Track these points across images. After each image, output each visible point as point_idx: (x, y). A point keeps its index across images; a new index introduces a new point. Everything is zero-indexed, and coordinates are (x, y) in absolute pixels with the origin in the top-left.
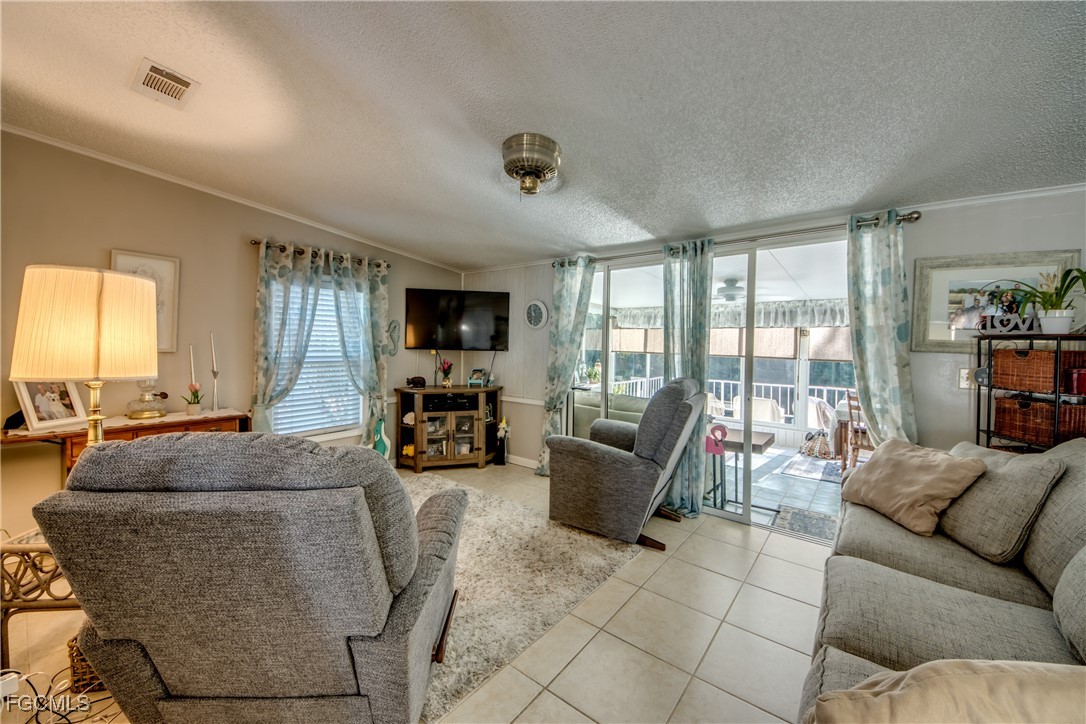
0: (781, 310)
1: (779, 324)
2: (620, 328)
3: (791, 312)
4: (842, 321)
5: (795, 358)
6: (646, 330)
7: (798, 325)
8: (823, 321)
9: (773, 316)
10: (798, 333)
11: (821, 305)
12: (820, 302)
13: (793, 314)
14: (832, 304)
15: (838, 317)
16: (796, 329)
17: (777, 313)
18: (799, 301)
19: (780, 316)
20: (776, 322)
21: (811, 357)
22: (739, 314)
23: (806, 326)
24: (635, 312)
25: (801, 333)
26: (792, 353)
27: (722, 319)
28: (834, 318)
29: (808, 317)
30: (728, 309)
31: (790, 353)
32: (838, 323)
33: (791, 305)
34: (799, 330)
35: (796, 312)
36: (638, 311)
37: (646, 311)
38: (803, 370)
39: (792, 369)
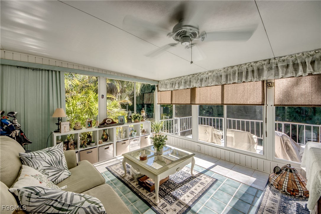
0: (250, 69)
1: (250, 78)
2: (160, 91)
3: (258, 69)
4: (305, 71)
5: (263, 105)
6: (172, 91)
7: (265, 78)
8: (286, 74)
9: (244, 74)
10: (265, 85)
11: (284, 61)
12: (283, 58)
13: (260, 71)
14: (293, 58)
15: (301, 68)
16: (263, 82)
17: (247, 72)
18: (265, 60)
19: (250, 74)
20: (247, 78)
21: (276, 103)
22: (221, 76)
23: (271, 78)
24: (166, 81)
25: (267, 85)
26: (261, 100)
27: (210, 80)
28: (296, 70)
29: (273, 72)
30: (214, 73)
31: (259, 101)
32: (300, 73)
33: (258, 64)
34: (265, 83)
35: (263, 69)
36: (168, 81)
37: (171, 80)
38: (270, 113)
39: (261, 112)
